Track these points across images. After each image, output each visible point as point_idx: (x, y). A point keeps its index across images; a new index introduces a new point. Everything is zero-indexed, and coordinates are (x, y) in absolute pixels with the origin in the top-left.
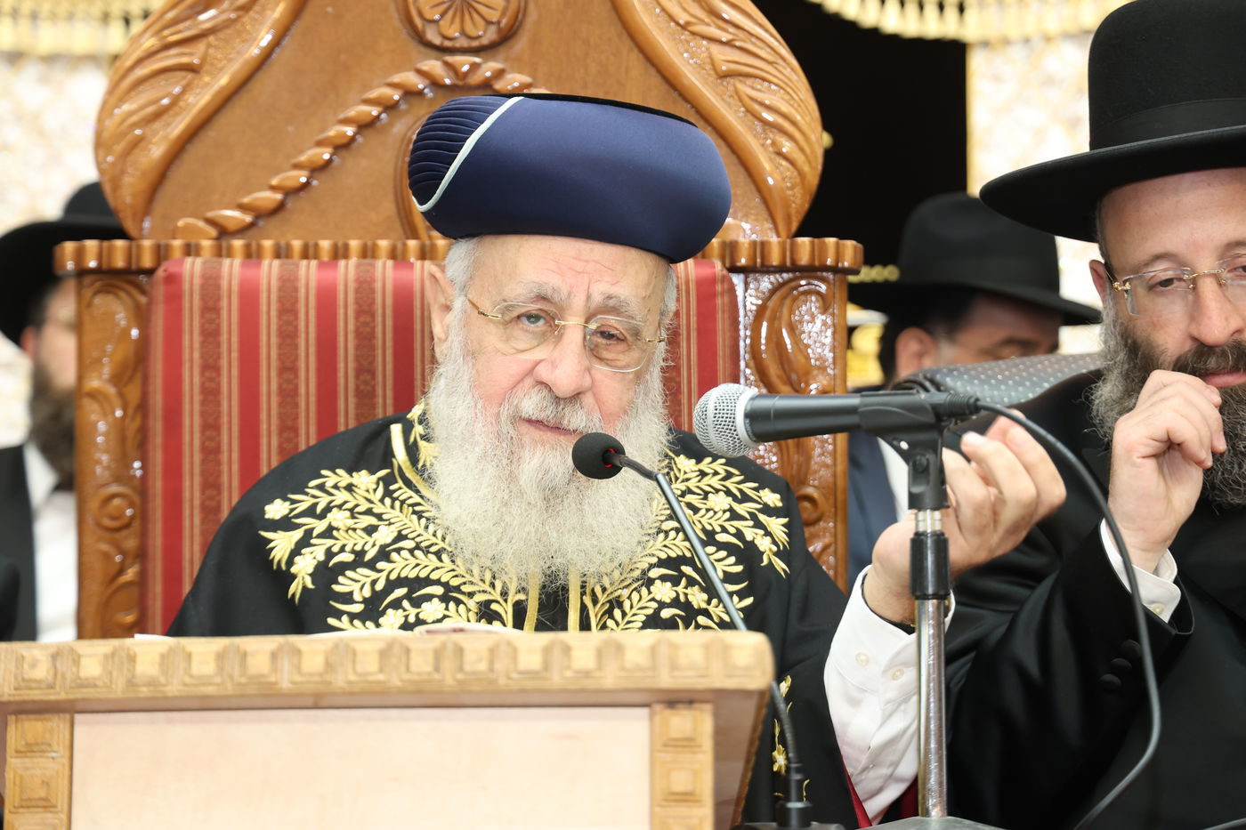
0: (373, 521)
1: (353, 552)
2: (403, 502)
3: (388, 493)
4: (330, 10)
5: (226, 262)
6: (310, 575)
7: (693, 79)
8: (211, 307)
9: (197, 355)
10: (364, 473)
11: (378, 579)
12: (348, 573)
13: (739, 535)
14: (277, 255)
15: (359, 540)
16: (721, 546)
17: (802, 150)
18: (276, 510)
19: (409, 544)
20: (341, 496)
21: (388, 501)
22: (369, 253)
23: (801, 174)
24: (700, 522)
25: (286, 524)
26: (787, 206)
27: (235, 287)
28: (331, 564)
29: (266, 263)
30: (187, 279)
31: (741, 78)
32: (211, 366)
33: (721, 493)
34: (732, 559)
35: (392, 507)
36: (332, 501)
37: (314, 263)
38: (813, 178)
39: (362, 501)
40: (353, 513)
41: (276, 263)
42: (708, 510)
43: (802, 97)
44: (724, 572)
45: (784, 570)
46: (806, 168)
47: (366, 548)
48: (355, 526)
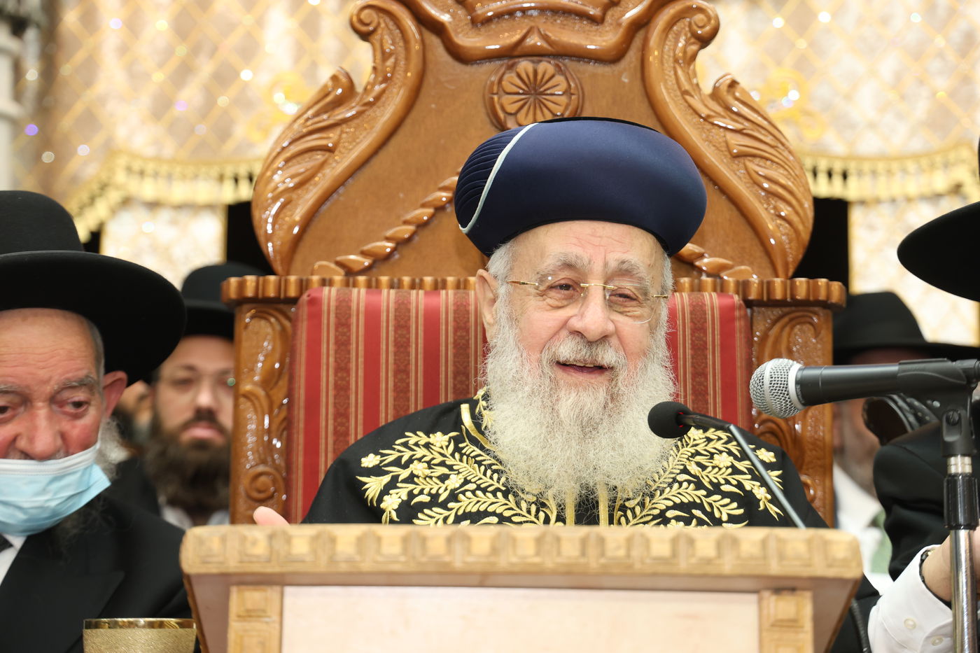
0: (445, 471)
1: (429, 494)
2: (468, 456)
3: (457, 449)
4: (433, 106)
5: (355, 291)
6: (395, 510)
7: (713, 160)
8: (343, 322)
9: (332, 360)
10: (439, 434)
11: (449, 515)
12: (426, 511)
13: (740, 485)
14: (391, 286)
15: (434, 486)
16: (725, 495)
17: (797, 213)
18: (370, 461)
19: (472, 486)
20: (420, 452)
21: (457, 455)
22: (462, 286)
23: (796, 231)
24: (707, 476)
25: (377, 471)
26: (784, 254)
27: (362, 308)
28: (412, 503)
29: (385, 291)
30: (325, 302)
31: (750, 158)
32: (342, 368)
33: (724, 454)
34: (735, 505)
35: (461, 460)
36: (414, 455)
37: (421, 292)
38: (806, 235)
39: (437, 455)
40: (430, 465)
41: (392, 292)
42: (714, 467)
43: (797, 173)
44: (728, 514)
45: (777, 513)
46: (800, 227)
47: (440, 492)
48: (432, 475)
